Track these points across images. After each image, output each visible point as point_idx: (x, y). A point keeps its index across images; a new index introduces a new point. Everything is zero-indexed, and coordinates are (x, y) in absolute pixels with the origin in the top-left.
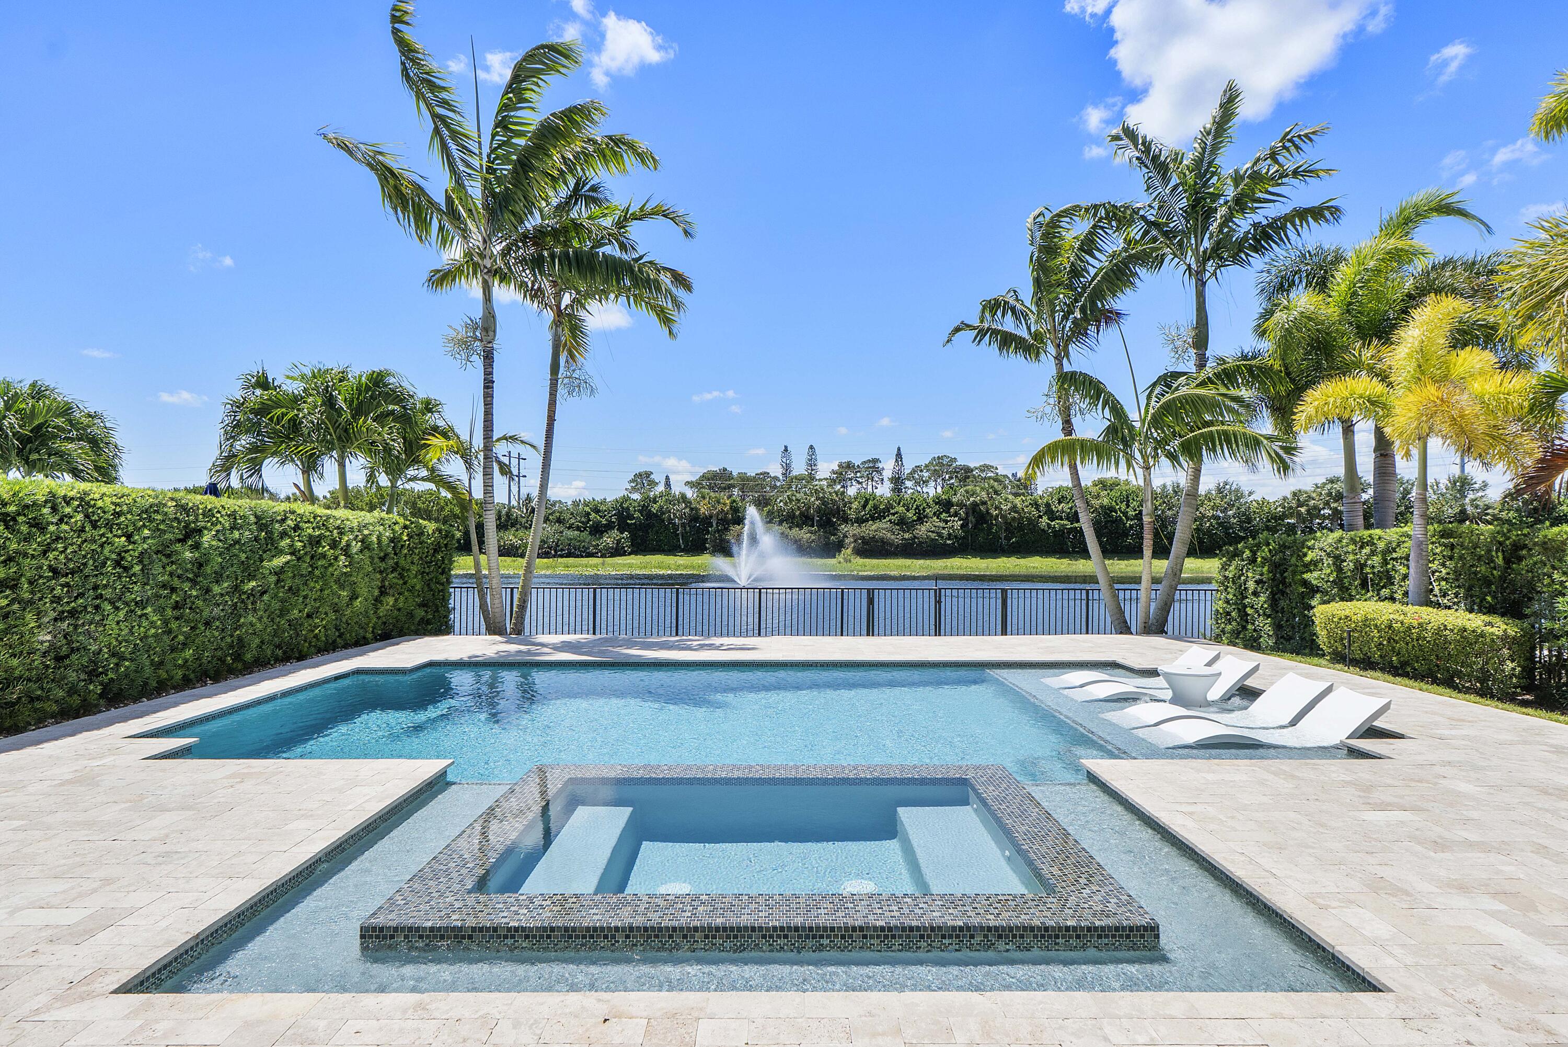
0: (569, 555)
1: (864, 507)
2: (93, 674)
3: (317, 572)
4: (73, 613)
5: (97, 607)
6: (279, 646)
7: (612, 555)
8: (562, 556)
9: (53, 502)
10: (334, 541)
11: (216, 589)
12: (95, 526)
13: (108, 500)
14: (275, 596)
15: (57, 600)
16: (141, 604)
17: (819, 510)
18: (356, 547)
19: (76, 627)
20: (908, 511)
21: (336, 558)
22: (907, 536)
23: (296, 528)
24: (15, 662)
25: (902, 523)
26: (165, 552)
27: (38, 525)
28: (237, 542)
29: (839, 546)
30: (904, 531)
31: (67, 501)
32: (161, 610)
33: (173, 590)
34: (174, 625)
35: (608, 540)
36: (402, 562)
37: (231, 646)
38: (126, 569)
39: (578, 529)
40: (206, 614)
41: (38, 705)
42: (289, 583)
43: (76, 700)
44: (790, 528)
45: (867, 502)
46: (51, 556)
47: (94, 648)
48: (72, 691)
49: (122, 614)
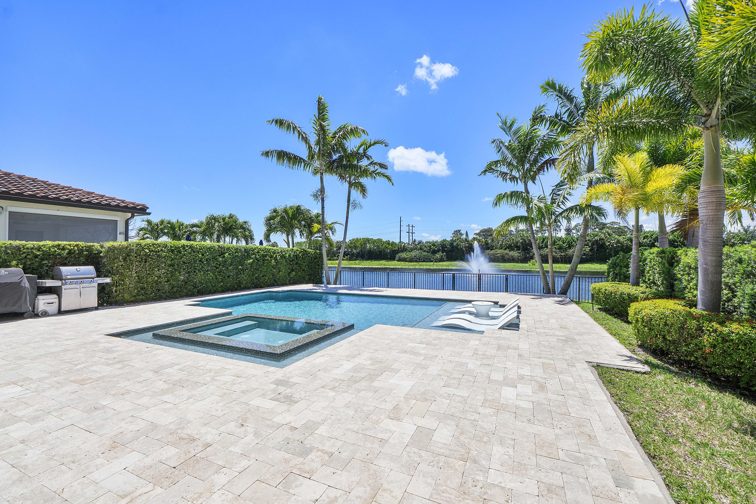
0: (424, 261)
1: (543, 242)
2: (195, 287)
3: (265, 264)
4: (189, 272)
5: (195, 271)
6: (253, 284)
7: (440, 262)
8: (421, 262)
9: (183, 246)
10: (272, 256)
11: (230, 268)
12: (194, 252)
13: (198, 246)
14: (250, 270)
15: (184, 269)
16: (207, 271)
17: (522, 243)
18: (278, 258)
19: (189, 276)
20: (564, 243)
21: (271, 260)
22: (563, 254)
23: (258, 252)
24: (174, 283)
25: (560, 248)
26: (215, 258)
27: (180, 252)
28: (236, 256)
29: (532, 258)
30: (562, 252)
31: (187, 246)
32: (214, 273)
33: (217, 268)
34: (218, 277)
35: (438, 256)
36: (299, 262)
37: (236, 283)
38: (203, 262)
39: (427, 252)
40: (228, 274)
41: (181, 293)
42: (255, 267)
43: (190, 293)
44: (510, 251)
45: (544, 240)
46: (182, 259)
47: (195, 281)
48: (190, 291)
49: (202, 273)
